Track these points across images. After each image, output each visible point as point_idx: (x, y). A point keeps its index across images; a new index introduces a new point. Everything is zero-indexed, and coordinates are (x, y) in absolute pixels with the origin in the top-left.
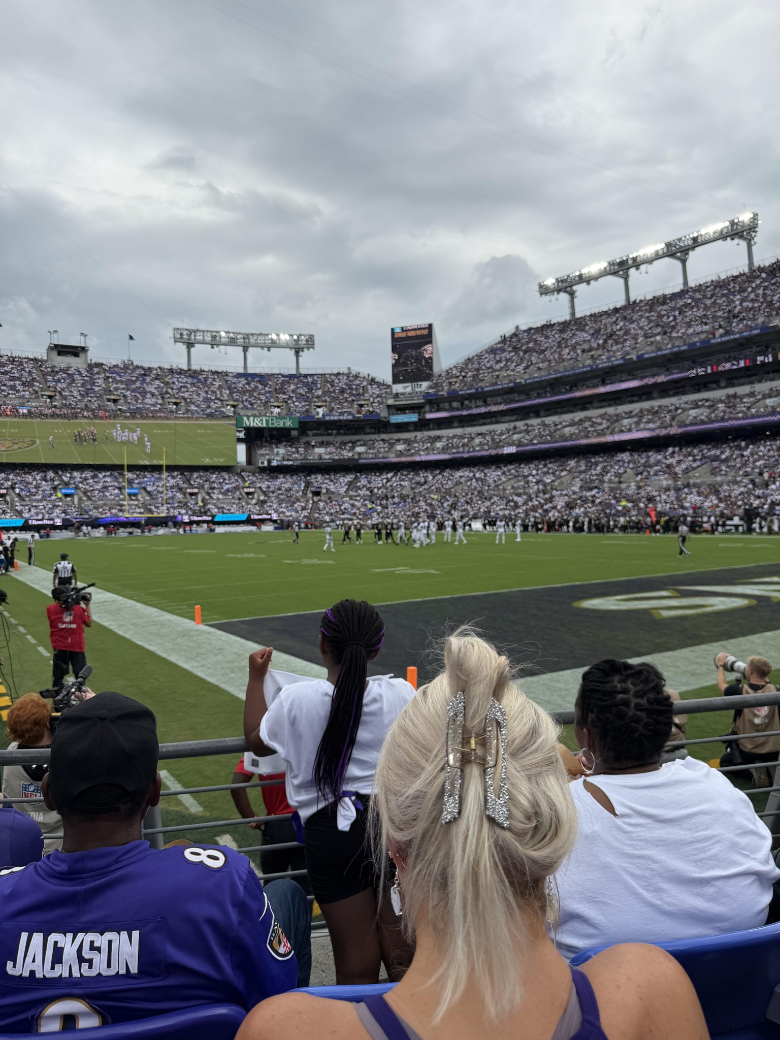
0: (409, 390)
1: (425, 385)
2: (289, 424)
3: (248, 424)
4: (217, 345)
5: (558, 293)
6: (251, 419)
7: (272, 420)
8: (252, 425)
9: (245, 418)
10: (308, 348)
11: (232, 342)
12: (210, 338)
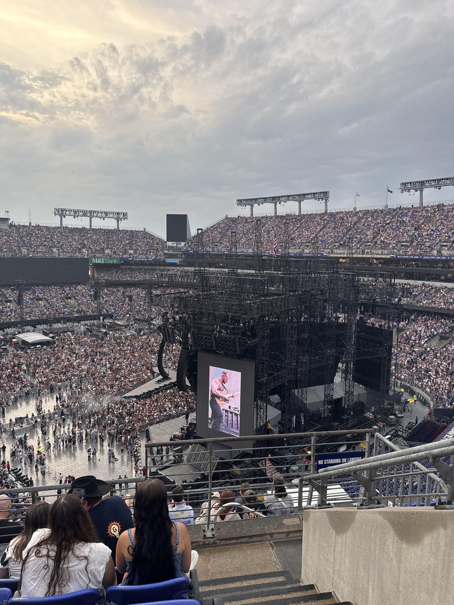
0: (175, 245)
1: (183, 244)
2: (115, 262)
4: (77, 217)
5: (245, 206)
6: (96, 259)
7: (107, 260)
8: (96, 262)
9: (93, 259)
10: (124, 220)
11: (85, 214)
12: (73, 213)
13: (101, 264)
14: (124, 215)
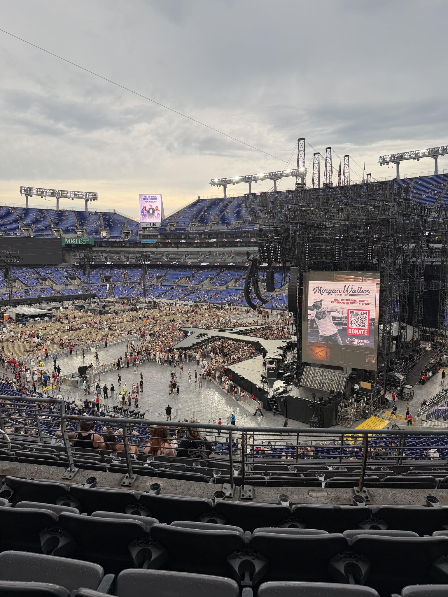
0: (149, 226)
2: (89, 242)
3: (68, 242)
4: (45, 196)
5: (220, 186)
6: (69, 239)
7: (81, 240)
9: (66, 239)
10: (94, 200)
11: (52, 194)
12: (40, 192)
13: (74, 244)
14: (93, 196)
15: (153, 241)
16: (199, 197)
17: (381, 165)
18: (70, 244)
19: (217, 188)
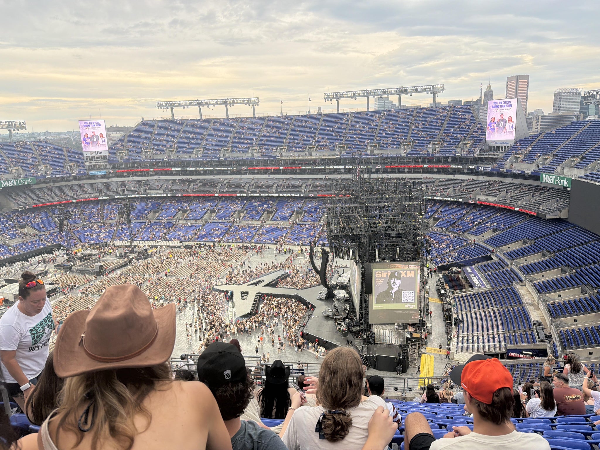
0: (94, 154)
2: (30, 182)
3: (5, 185)
5: (168, 109)
6: (7, 182)
7: (20, 181)
8: (7, 186)
9: (3, 182)
13: (13, 186)
14: (20, 124)
15: (104, 172)
16: (143, 119)
17: (325, 101)
18: (7, 187)
19: (165, 110)
